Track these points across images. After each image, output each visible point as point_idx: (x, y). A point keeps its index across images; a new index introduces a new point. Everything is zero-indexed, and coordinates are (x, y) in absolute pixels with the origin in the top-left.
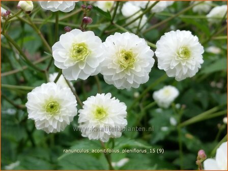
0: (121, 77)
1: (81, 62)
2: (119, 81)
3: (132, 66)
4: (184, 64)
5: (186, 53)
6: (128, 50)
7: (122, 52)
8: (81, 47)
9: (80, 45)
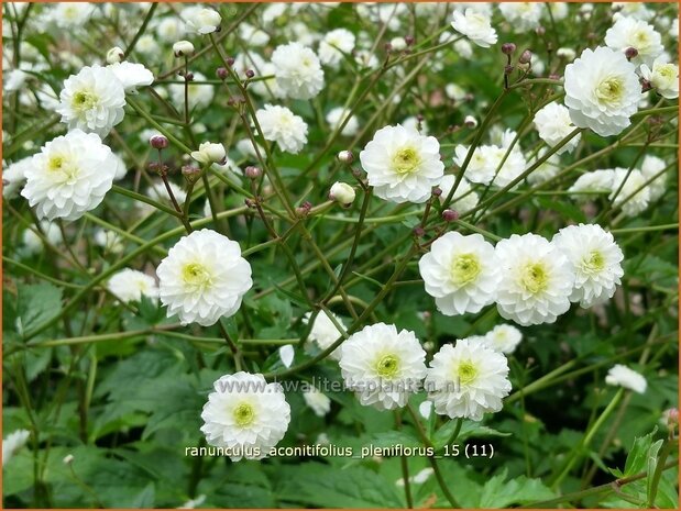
0: (529, 306)
1: (470, 286)
2: (526, 312)
3: (546, 288)
4: (596, 279)
5: (597, 260)
6: (535, 262)
7: (528, 266)
8: (468, 260)
9: (465, 257)
